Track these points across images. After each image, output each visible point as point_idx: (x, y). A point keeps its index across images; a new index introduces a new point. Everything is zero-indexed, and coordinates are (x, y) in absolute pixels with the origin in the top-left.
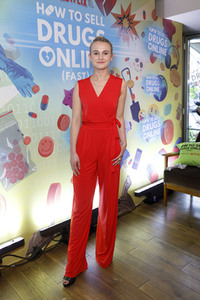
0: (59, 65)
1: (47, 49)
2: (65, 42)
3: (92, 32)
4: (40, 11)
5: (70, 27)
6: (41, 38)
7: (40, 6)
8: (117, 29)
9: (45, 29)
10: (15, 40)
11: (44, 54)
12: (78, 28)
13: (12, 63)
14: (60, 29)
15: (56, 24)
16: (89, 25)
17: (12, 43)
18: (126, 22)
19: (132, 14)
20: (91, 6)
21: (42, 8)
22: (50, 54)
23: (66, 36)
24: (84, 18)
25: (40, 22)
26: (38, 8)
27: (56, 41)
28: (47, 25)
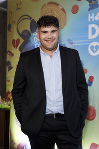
1: (94, 44)
4: (91, 19)
6: (90, 37)
7: (91, 16)
10: (74, 42)
11: (92, 47)
17: (72, 43)
21: (93, 17)
25: (90, 26)
26: (90, 17)
28: (95, 26)
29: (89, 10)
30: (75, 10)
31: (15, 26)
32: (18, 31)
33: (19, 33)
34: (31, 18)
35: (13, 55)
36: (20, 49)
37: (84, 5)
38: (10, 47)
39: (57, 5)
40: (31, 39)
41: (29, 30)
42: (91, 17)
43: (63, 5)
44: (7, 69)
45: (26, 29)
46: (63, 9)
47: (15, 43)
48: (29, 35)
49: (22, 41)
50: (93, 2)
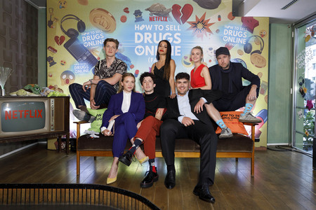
0: (147, 54)
1: (140, 47)
2: (151, 42)
3: (170, 35)
4: (137, 29)
5: (155, 34)
6: (136, 41)
8: (192, 31)
9: (139, 37)
11: (138, 49)
12: (161, 34)
13: (120, 54)
14: (148, 36)
15: (146, 34)
16: (169, 31)
18: (200, 26)
19: (206, 19)
20: (171, 20)
22: (141, 49)
23: (152, 39)
24: (165, 28)
25: (136, 34)
27: (146, 42)
28: (141, 35)
29: (135, 21)
30: (124, 19)
31: (58, 23)
32: (62, 28)
33: (64, 31)
34: (78, 19)
35: (56, 51)
36: (66, 46)
37: (131, 17)
38: (52, 43)
39: (108, 12)
40: (79, 37)
41: (76, 29)
42: (137, 27)
43: (112, 13)
44: (48, 65)
45: (72, 28)
46: (112, 17)
47: (59, 40)
48: (77, 34)
49: (67, 38)
50: (139, 16)
